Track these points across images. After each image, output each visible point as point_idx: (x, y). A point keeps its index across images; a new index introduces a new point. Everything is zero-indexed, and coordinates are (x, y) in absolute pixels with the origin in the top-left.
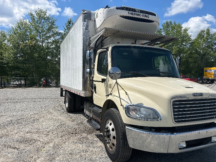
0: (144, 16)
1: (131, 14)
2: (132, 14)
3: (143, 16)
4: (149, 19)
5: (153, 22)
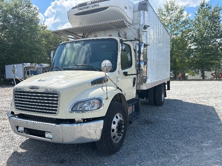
2: (82, 9)
3: (92, 6)
4: (100, 7)
5: (107, 8)
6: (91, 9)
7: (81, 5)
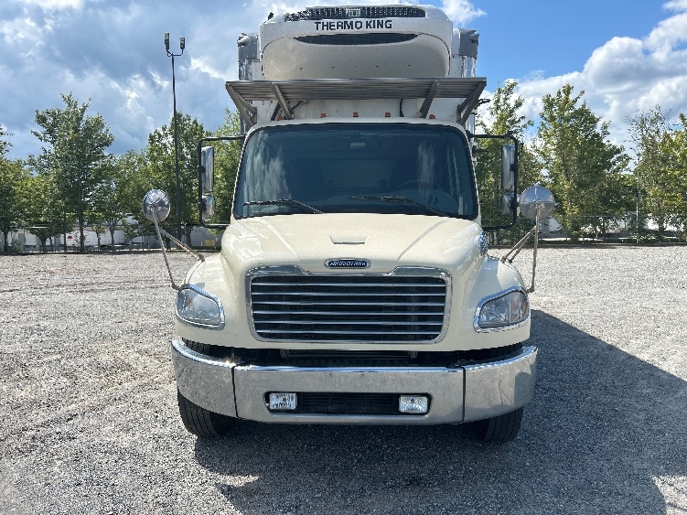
0: (372, 24)
1: (325, 27)
2: (330, 26)
3: (368, 25)
4: (393, 30)
5: (412, 36)
6: (364, 30)
7: (316, 14)
